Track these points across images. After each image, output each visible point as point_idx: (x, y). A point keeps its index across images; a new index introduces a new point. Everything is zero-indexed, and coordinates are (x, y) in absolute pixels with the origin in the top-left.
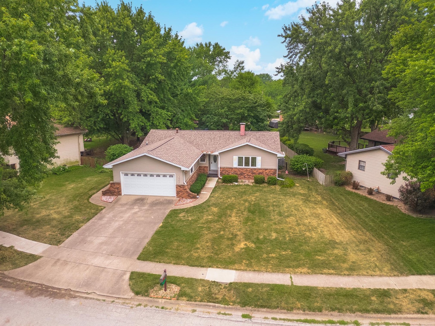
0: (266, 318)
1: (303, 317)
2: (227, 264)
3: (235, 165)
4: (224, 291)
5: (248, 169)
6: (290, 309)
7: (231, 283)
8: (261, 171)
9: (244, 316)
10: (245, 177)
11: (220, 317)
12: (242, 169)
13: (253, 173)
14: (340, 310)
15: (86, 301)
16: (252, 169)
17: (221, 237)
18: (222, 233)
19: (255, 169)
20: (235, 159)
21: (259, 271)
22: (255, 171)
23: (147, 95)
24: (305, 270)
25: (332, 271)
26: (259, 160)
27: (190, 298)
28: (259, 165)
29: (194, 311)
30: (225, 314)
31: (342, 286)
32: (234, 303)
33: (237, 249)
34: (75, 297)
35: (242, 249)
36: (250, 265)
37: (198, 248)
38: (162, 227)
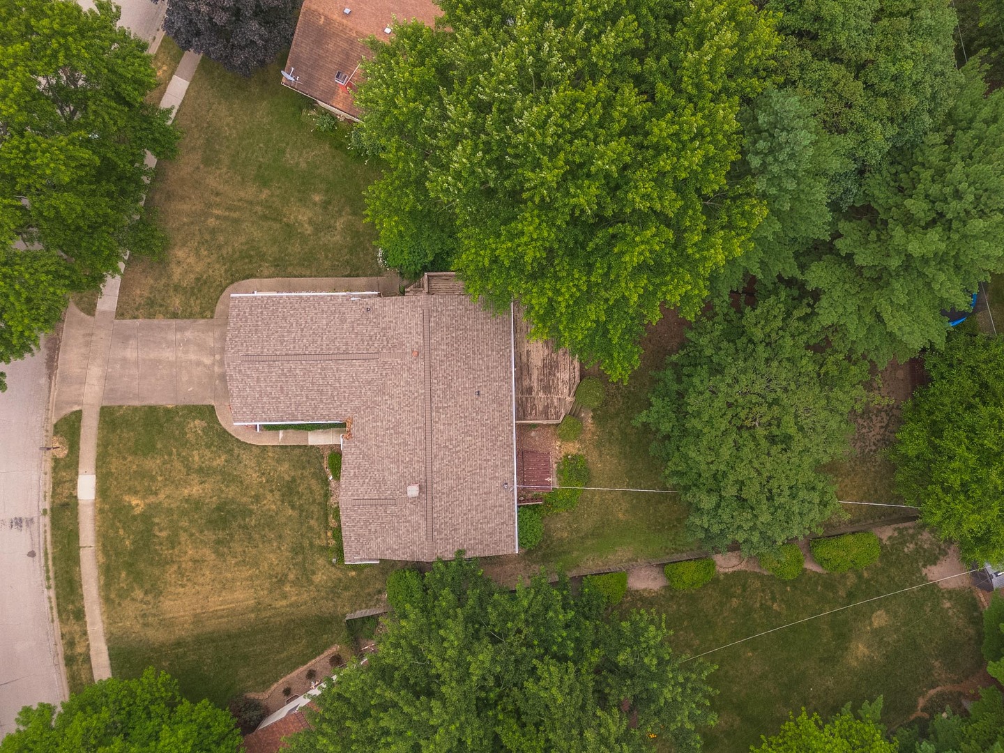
0: (45, 526)
1: (49, 551)
2: (102, 491)
4: (66, 493)
6: (54, 543)
7: (76, 497)
9: (45, 511)
11: (42, 494)
14: (56, 578)
15: (47, 390)
17: (153, 479)
18: (160, 478)
21: (95, 520)
24: (102, 559)
25: (102, 582)
27: (55, 469)
29: (46, 474)
30: (45, 496)
31: (85, 587)
32: (53, 502)
33: (127, 498)
34: (50, 378)
35: (129, 502)
36: (101, 511)
37: (125, 459)
38: (167, 411)
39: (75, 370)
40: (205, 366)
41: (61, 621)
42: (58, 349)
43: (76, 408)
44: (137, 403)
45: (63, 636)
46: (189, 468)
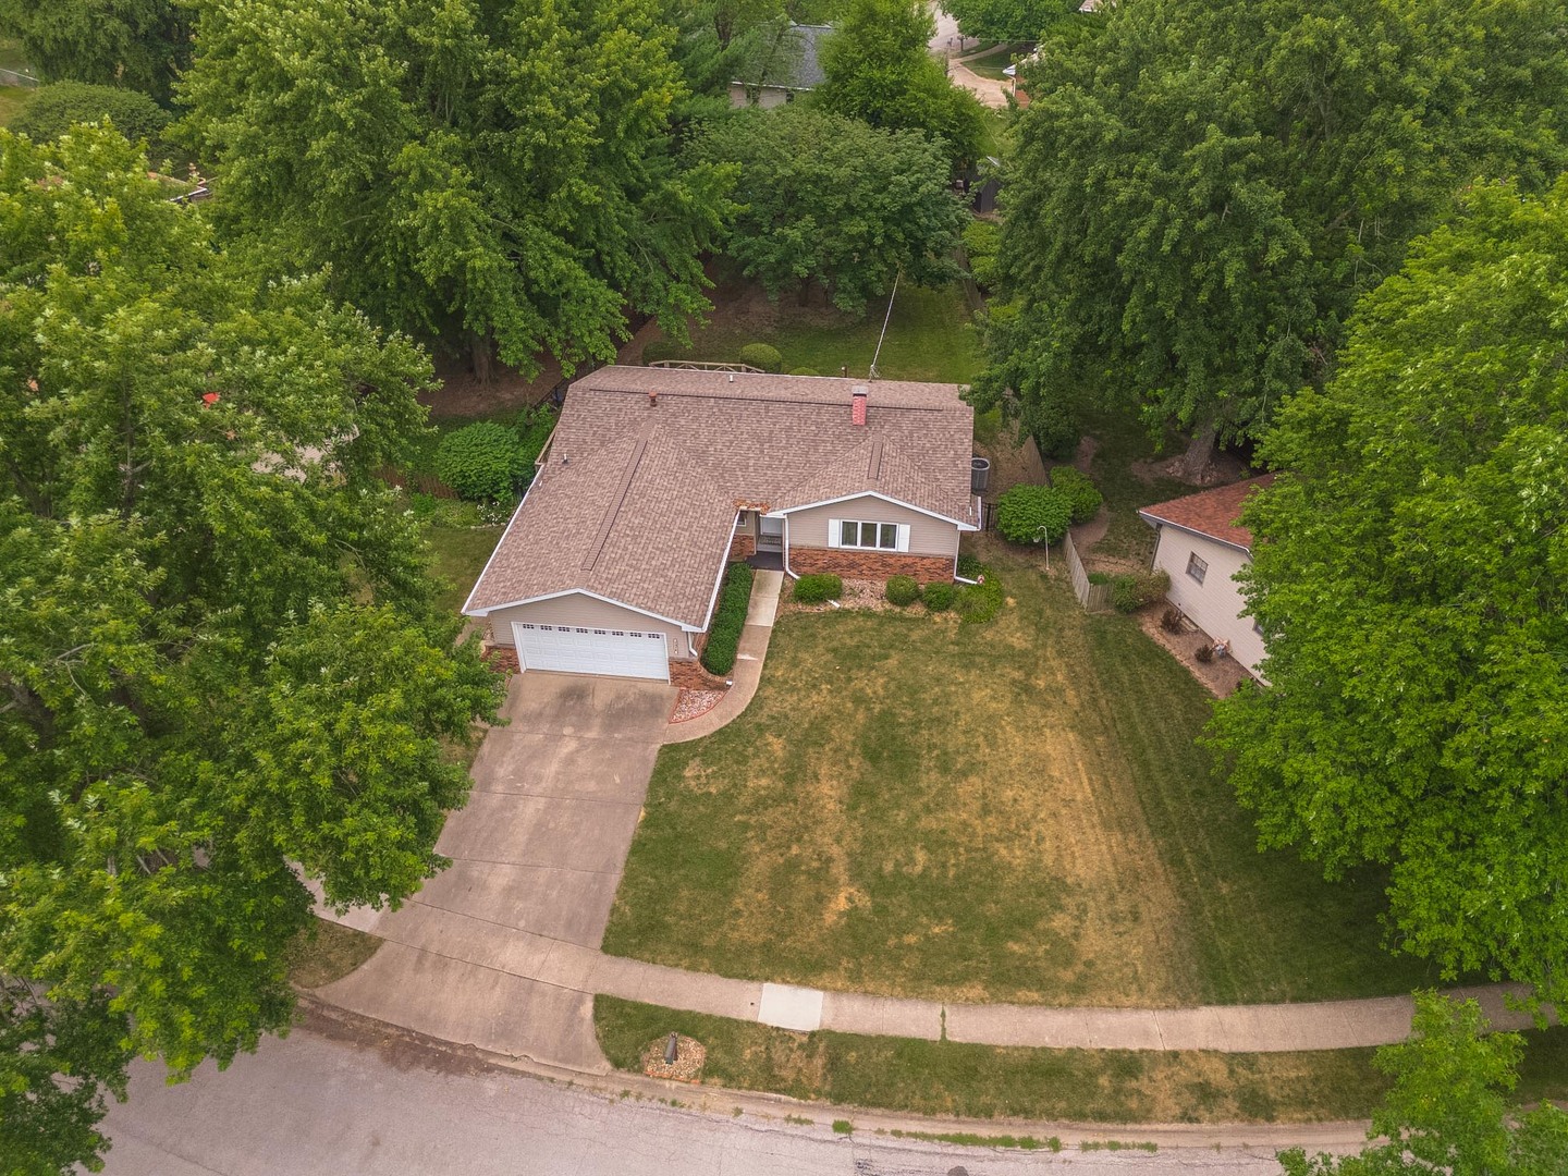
0: (880, 1132)
1: (953, 1130)
2: (804, 970)
3: (834, 540)
4: (798, 1058)
5: (872, 552)
6: (929, 1112)
7: (813, 1034)
8: (909, 561)
9: (840, 1127)
10: (861, 573)
11: (791, 1128)
12: (854, 553)
13: (884, 565)
14: (1027, 1113)
15: (517, 1082)
16: (882, 555)
17: (792, 866)
18: (795, 850)
19: (892, 555)
20: (835, 529)
21: (875, 995)
22: (892, 561)
23: (544, 258)
24: (977, 991)
25: (1035, 996)
26: (903, 533)
27: (730, 1079)
28: (903, 544)
29: (738, 1112)
30: (799, 1121)
31: (1048, 1042)
32: (818, 1093)
33: (830, 918)
34: (490, 1069)
35: (841, 914)
36: (855, 977)
37: (738, 913)
38: (647, 823)
39: (493, 1001)
40: (577, 751)
41: (1145, 1115)
42: (425, 1039)
43: (587, 1009)
44: (615, 879)
45: (1186, 1117)
46: (780, 799)
